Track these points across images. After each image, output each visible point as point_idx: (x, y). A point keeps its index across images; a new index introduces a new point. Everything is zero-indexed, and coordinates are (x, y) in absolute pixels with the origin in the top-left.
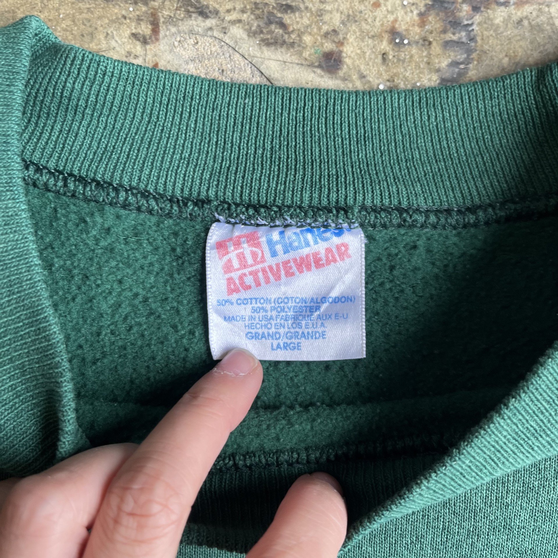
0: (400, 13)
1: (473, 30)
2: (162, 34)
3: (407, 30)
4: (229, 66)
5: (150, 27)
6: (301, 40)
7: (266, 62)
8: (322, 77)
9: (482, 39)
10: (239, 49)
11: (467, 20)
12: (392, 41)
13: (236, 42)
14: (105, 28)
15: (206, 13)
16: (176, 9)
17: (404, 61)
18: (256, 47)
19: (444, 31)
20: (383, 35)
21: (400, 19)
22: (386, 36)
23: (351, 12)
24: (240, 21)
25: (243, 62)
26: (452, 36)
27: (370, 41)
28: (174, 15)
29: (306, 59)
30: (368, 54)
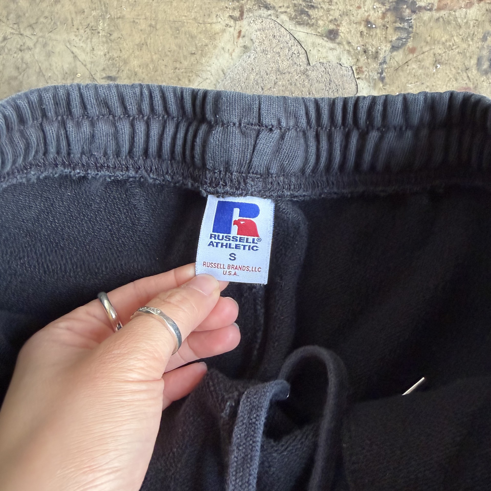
0: (372, 12)
1: (411, 22)
2: (245, 16)
3: (375, 21)
4: (278, 34)
5: (239, 13)
6: (317, 23)
7: (298, 33)
8: (327, 41)
9: (416, 27)
10: (284, 25)
11: (408, 17)
12: (366, 26)
13: (283, 22)
14: (216, 12)
15: (269, 7)
16: (254, 5)
17: (372, 36)
18: (293, 25)
19: (395, 22)
20: (362, 22)
21: (371, 14)
22: (363, 23)
23: (345, 10)
24: (286, 12)
25: (285, 33)
26: (400, 24)
27: (354, 25)
28: (253, 7)
29: (319, 33)
30: (353, 31)
